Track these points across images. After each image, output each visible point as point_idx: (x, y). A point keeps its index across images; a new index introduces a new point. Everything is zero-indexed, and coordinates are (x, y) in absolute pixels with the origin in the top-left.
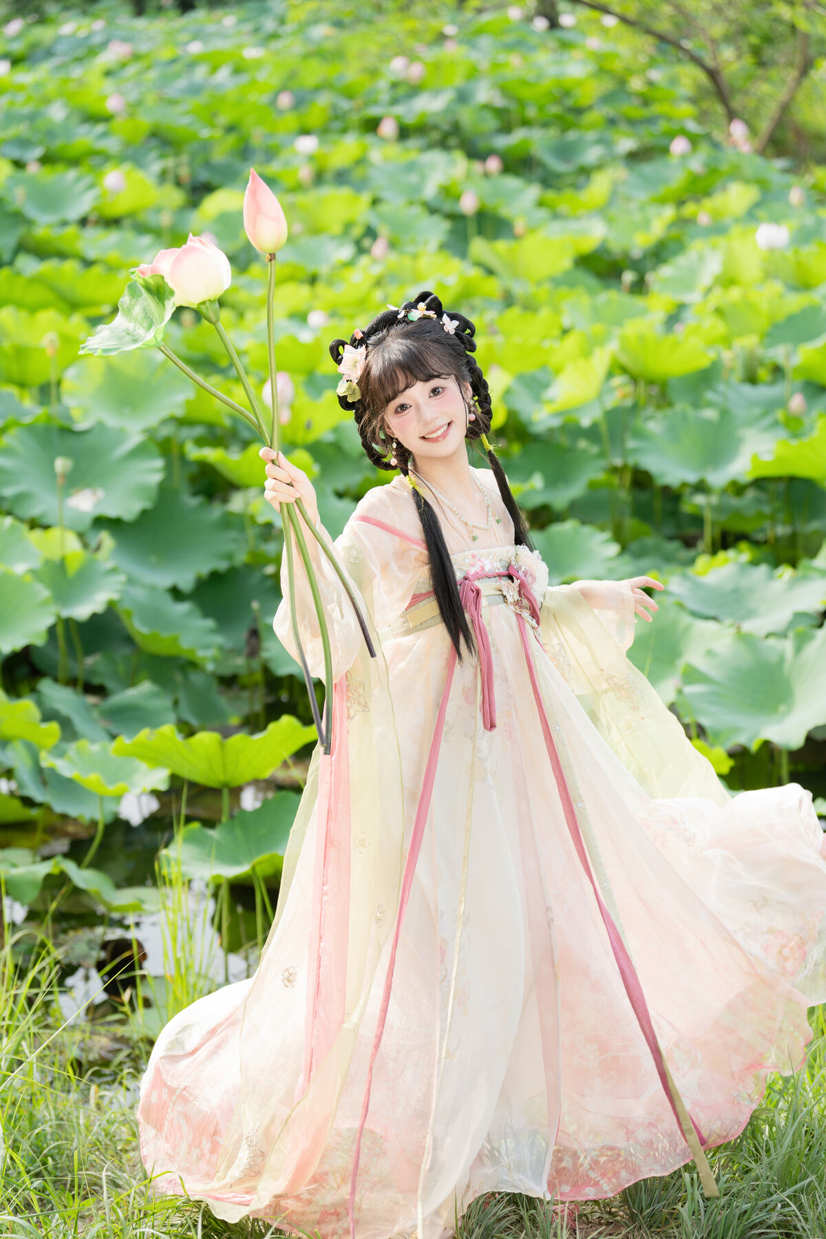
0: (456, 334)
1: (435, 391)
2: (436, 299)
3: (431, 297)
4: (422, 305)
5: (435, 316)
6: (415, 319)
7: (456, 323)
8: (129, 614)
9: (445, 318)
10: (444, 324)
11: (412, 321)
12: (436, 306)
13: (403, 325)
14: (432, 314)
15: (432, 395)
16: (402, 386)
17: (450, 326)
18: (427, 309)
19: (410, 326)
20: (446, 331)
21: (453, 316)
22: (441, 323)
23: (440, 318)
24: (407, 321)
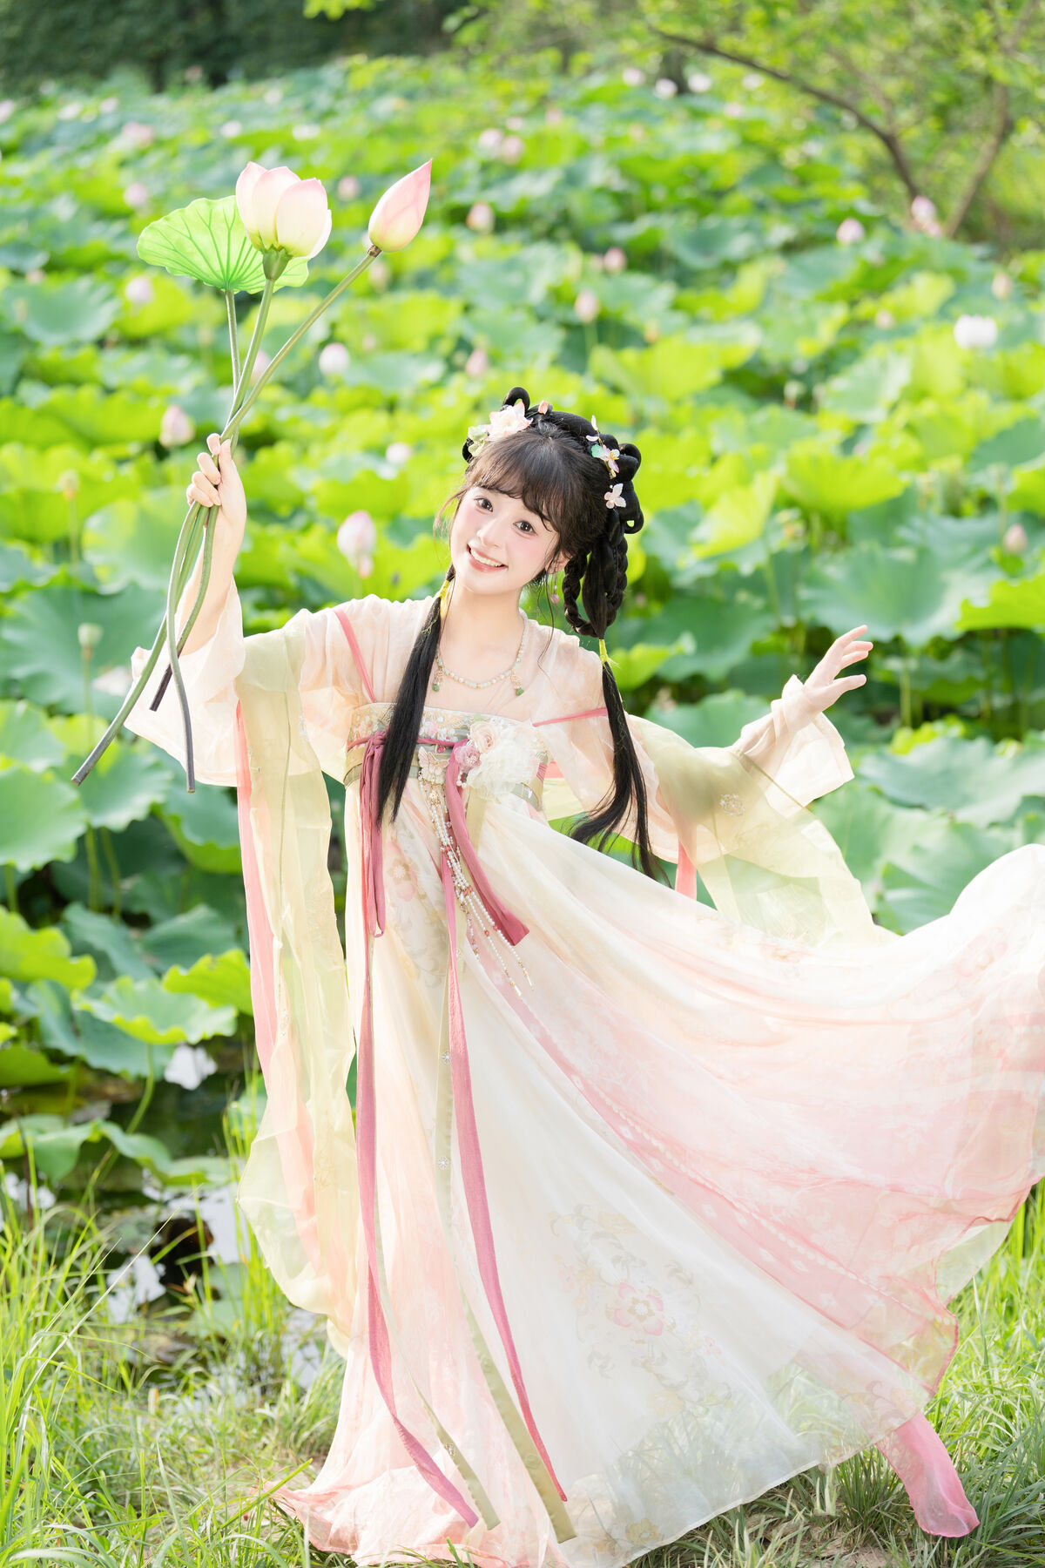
0: (612, 510)
1: (525, 525)
4: (616, 453)
5: (615, 475)
6: (596, 455)
7: (622, 503)
8: (177, 820)
9: (618, 488)
10: (611, 491)
11: (590, 453)
12: (627, 467)
13: (581, 447)
14: (614, 470)
15: (519, 525)
17: (614, 498)
18: (617, 463)
19: (584, 456)
20: (606, 498)
21: (628, 493)
22: (611, 487)
23: (615, 482)
24: (586, 447)
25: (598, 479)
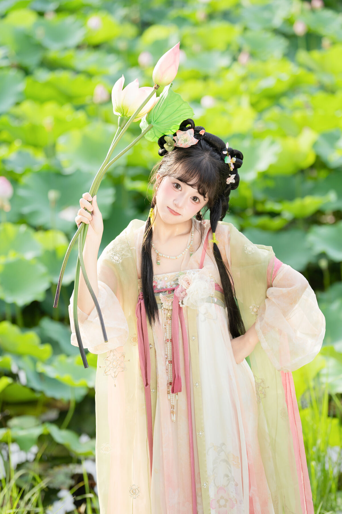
0: (228, 185)
1: (195, 198)
2: (241, 163)
3: (241, 160)
4: (234, 159)
5: (232, 170)
6: (226, 162)
7: (234, 181)
9: (233, 176)
10: (230, 177)
11: (224, 161)
12: (237, 165)
14: (232, 167)
15: (192, 198)
16: (190, 183)
17: (231, 180)
18: (234, 164)
19: (221, 162)
20: (227, 180)
21: (237, 178)
22: (230, 175)
23: (232, 173)
24: (223, 158)
25: (225, 171)
